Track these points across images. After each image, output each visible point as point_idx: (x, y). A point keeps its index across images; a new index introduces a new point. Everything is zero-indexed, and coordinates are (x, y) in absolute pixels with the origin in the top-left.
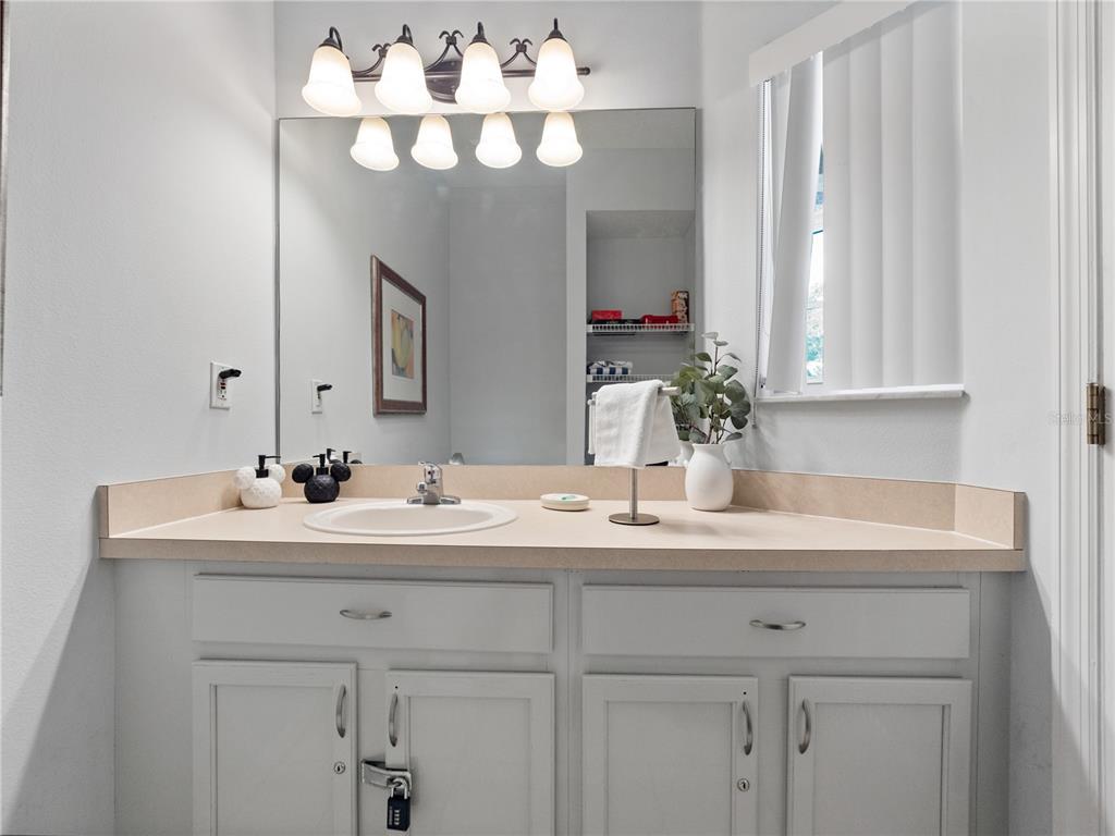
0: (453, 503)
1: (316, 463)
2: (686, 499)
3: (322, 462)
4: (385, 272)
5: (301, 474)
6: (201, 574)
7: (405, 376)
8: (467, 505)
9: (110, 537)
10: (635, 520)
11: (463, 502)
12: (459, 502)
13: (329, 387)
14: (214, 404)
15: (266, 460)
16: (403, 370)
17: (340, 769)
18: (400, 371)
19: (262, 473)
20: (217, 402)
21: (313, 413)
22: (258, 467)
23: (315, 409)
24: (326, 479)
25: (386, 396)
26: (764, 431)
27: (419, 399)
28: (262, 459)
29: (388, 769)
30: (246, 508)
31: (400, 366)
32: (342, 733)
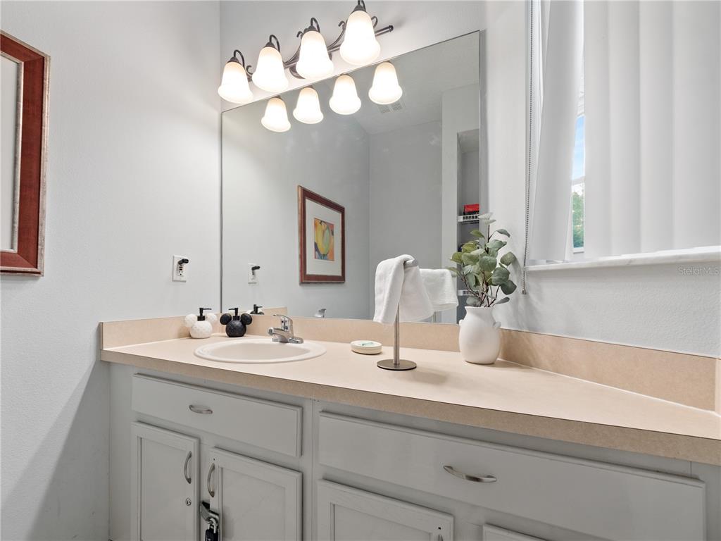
0: (297, 342)
1: (232, 313)
2: (459, 351)
3: (236, 313)
4: (307, 194)
5: (225, 320)
6: (138, 374)
7: (327, 260)
8: (307, 344)
9: (104, 349)
10: (396, 366)
11: (305, 342)
12: (302, 342)
13: (258, 268)
14: (174, 279)
15: (204, 311)
16: (324, 255)
17: (188, 503)
18: (321, 256)
19: (201, 318)
20: (177, 277)
21: (250, 283)
22: (199, 315)
23: (251, 281)
24: (238, 323)
25: (309, 272)
26: (533, 295)
27: (339, 273)
28: (201, 310)
29: (210, 511)
30: (192, 338)
31: (322, 253)
32: (189, 481)
